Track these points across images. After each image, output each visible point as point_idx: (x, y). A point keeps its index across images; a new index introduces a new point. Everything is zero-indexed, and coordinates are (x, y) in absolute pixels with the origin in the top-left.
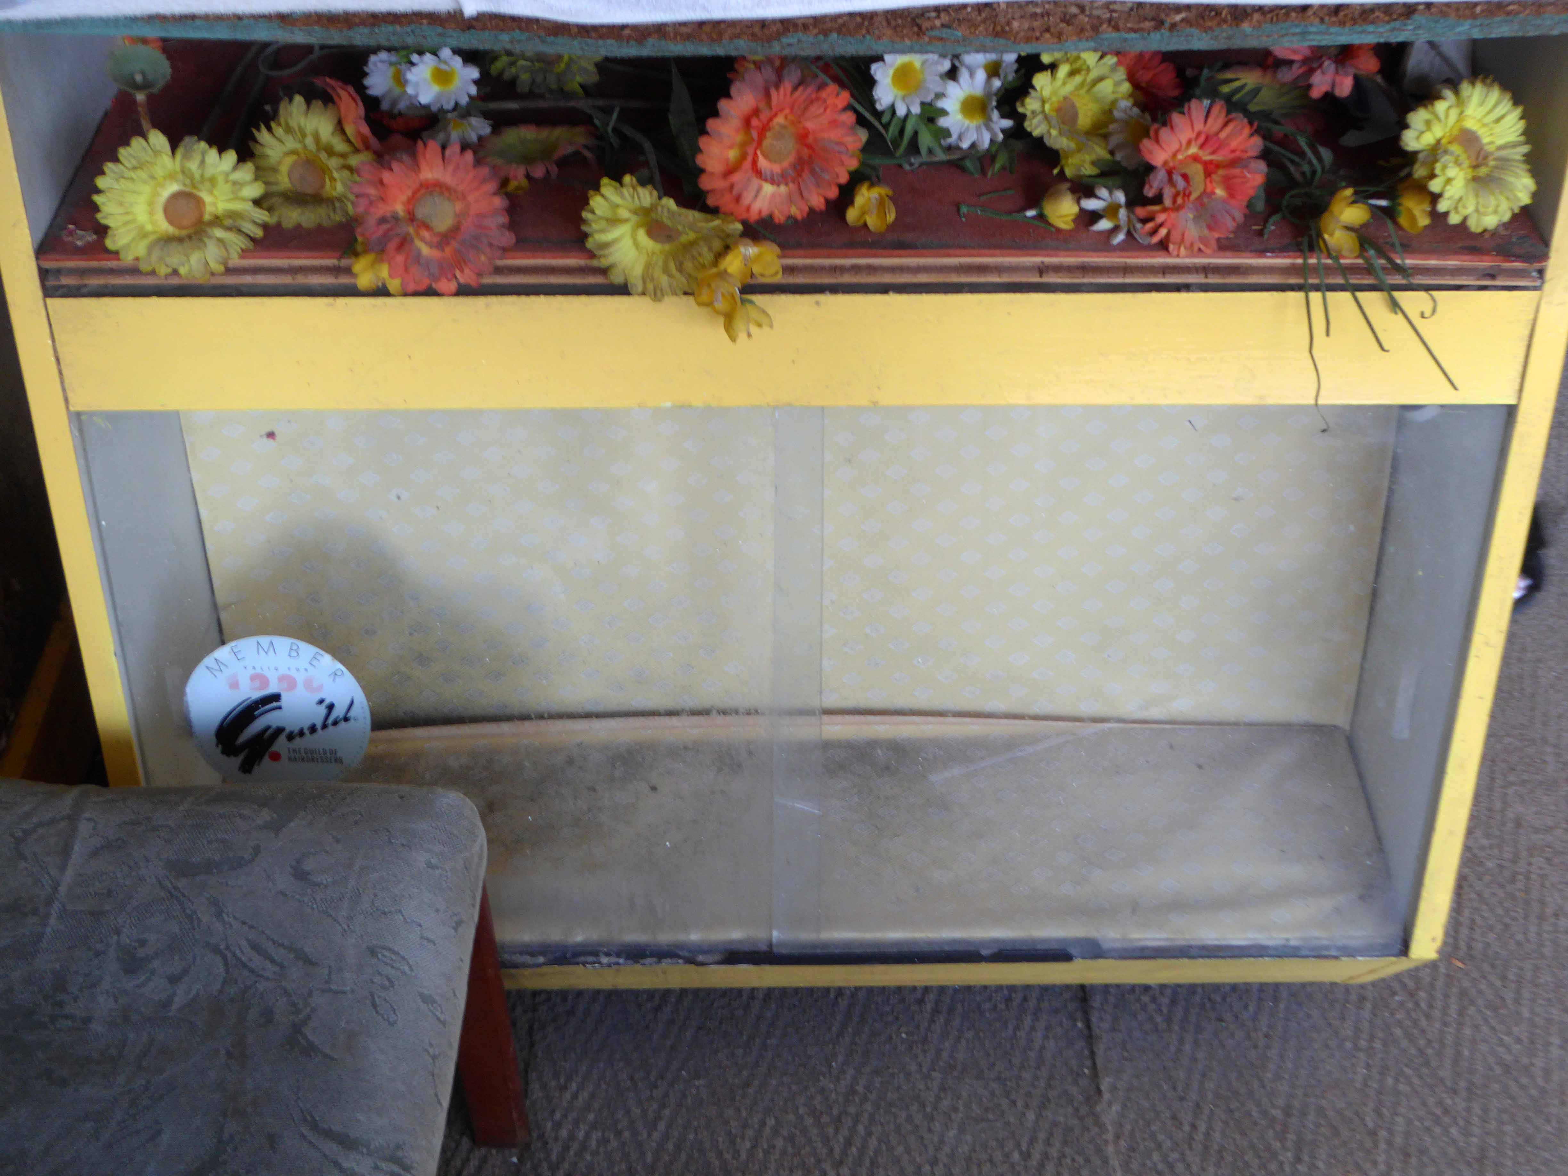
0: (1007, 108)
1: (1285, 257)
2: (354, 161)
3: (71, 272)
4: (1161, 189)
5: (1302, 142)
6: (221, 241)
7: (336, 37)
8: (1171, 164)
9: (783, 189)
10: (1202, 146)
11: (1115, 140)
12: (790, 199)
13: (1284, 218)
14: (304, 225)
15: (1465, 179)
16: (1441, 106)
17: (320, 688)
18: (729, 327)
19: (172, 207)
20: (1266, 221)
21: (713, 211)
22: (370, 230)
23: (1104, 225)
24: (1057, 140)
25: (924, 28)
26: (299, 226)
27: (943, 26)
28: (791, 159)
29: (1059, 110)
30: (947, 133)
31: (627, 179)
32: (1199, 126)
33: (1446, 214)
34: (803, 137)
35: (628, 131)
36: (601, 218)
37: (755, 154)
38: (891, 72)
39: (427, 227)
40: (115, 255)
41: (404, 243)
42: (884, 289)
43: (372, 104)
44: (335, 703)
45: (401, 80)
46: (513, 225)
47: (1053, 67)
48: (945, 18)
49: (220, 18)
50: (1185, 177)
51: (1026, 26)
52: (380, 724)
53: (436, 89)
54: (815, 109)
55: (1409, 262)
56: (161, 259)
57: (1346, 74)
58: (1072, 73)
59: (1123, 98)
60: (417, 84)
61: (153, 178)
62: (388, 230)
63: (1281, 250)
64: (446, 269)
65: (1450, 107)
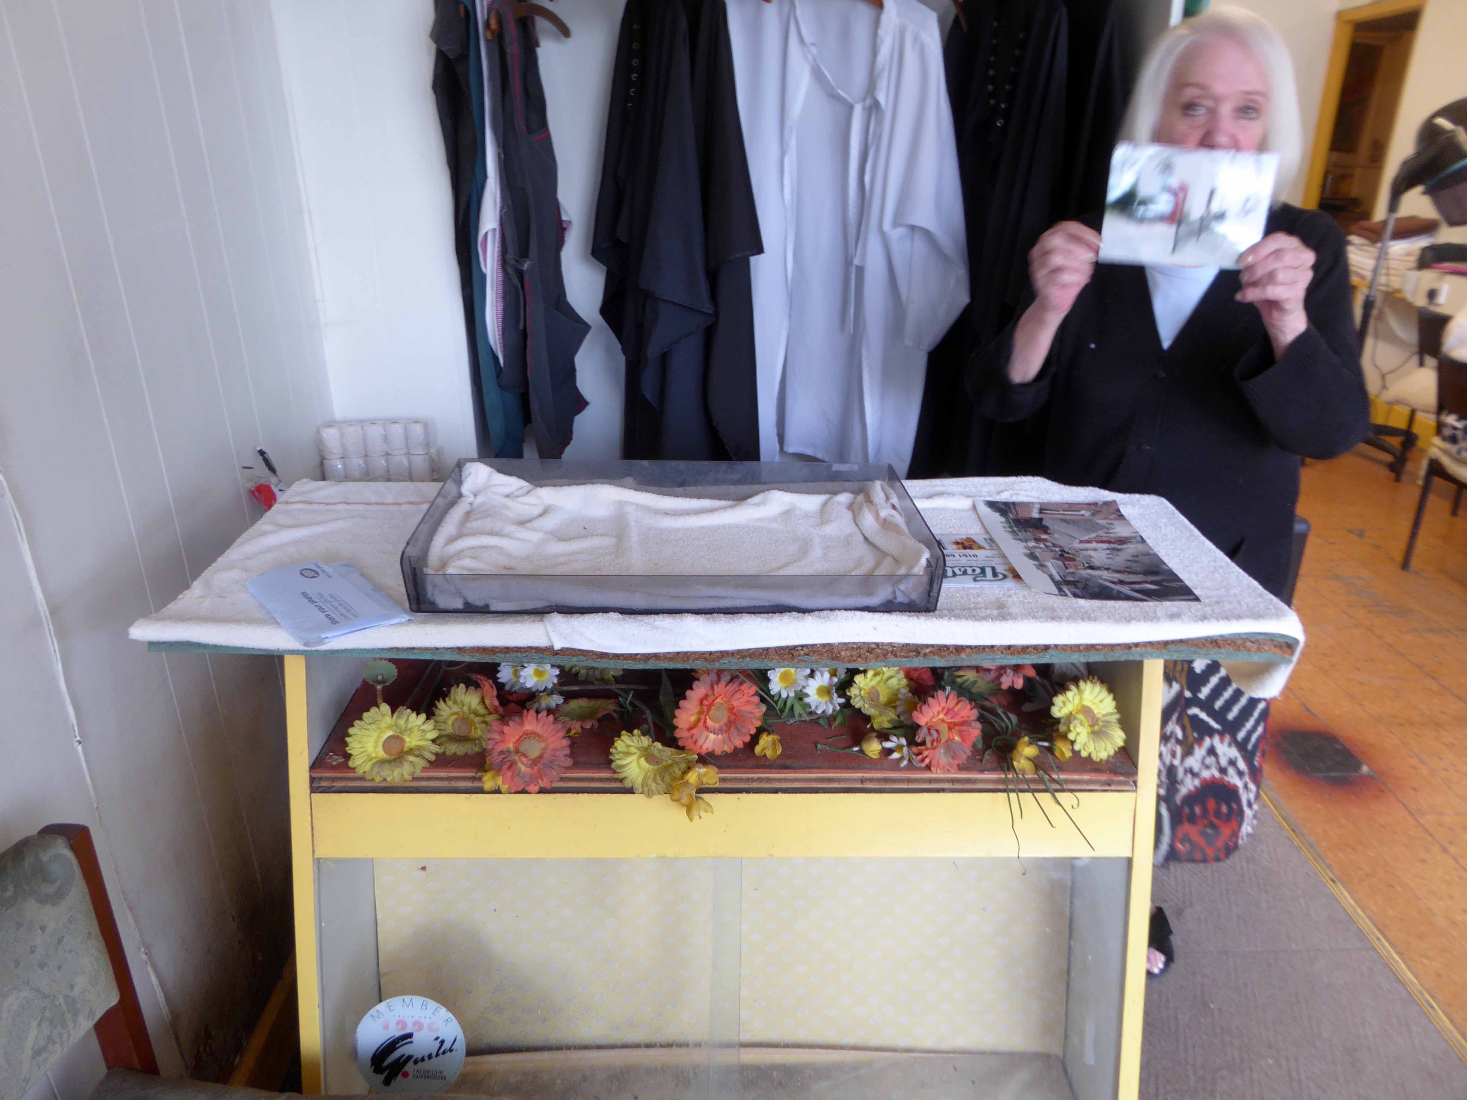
0: (841, 692)
1: (995, 774)
2: (489, 719)
3: (327, 779)
4: (925, 738)
5: (1000, 711)
6: (411, 762)
7: (486, 659)
8: (930, 724)
9: (720, 736)
10: (946, 715)
11: (899, 710)
12: (724, 742)
13: (993, 751)
14: (458, 753)
15: (1088, 732)
16: (1070, 694)
17: (437, 1030)
18: (689, 812)
19: (387, 744)
20: (984, 753)
21: (682, 748)
22: (494, 758)
23: (896, 755)
24: (868, 710)
25: (795, 655)
26: (455, 754)
27: (805, 654)
28: (725, 720)
29: (869, 694)
30: (809, 705)
31: (636, 732)
32: (943, 704)
33: (1079, 751)
34: (731, 709)
35: (637, 703)
36: (620, 752)
37: (706, 719)
38: (779, 674)
39: (526, 756)
40: (353, 769)
41: (512, 765)
42: (776, 791)
43: (500, 686)
44: (445, 1039)
45: (516, 674)
46: (571, 755)
47: (865, 672)
48: (806, 650)
49: (426, 649)
50: (937, 731)
51: (848, 654)
52: (472, 1052)
53: (535, 679)
54: (738, 695)
55: (1063, 776)
56: (378, 773)
57: (1019, 677)
58: (875, 675)
59: (903, 687)
60: (525, 677)
61: (380, 728)
62: (504, 758)
63: (993, 770)
64: (533, 780)
65: (1075, 695)
